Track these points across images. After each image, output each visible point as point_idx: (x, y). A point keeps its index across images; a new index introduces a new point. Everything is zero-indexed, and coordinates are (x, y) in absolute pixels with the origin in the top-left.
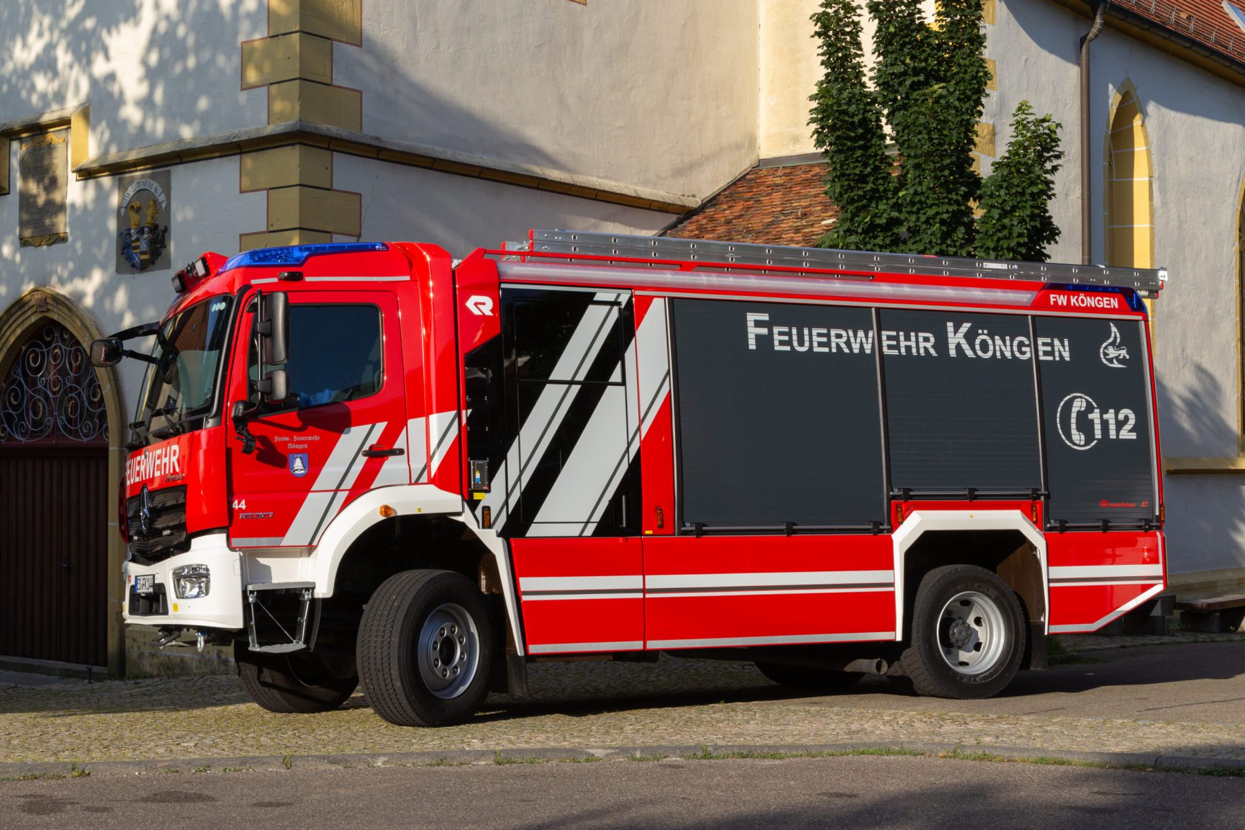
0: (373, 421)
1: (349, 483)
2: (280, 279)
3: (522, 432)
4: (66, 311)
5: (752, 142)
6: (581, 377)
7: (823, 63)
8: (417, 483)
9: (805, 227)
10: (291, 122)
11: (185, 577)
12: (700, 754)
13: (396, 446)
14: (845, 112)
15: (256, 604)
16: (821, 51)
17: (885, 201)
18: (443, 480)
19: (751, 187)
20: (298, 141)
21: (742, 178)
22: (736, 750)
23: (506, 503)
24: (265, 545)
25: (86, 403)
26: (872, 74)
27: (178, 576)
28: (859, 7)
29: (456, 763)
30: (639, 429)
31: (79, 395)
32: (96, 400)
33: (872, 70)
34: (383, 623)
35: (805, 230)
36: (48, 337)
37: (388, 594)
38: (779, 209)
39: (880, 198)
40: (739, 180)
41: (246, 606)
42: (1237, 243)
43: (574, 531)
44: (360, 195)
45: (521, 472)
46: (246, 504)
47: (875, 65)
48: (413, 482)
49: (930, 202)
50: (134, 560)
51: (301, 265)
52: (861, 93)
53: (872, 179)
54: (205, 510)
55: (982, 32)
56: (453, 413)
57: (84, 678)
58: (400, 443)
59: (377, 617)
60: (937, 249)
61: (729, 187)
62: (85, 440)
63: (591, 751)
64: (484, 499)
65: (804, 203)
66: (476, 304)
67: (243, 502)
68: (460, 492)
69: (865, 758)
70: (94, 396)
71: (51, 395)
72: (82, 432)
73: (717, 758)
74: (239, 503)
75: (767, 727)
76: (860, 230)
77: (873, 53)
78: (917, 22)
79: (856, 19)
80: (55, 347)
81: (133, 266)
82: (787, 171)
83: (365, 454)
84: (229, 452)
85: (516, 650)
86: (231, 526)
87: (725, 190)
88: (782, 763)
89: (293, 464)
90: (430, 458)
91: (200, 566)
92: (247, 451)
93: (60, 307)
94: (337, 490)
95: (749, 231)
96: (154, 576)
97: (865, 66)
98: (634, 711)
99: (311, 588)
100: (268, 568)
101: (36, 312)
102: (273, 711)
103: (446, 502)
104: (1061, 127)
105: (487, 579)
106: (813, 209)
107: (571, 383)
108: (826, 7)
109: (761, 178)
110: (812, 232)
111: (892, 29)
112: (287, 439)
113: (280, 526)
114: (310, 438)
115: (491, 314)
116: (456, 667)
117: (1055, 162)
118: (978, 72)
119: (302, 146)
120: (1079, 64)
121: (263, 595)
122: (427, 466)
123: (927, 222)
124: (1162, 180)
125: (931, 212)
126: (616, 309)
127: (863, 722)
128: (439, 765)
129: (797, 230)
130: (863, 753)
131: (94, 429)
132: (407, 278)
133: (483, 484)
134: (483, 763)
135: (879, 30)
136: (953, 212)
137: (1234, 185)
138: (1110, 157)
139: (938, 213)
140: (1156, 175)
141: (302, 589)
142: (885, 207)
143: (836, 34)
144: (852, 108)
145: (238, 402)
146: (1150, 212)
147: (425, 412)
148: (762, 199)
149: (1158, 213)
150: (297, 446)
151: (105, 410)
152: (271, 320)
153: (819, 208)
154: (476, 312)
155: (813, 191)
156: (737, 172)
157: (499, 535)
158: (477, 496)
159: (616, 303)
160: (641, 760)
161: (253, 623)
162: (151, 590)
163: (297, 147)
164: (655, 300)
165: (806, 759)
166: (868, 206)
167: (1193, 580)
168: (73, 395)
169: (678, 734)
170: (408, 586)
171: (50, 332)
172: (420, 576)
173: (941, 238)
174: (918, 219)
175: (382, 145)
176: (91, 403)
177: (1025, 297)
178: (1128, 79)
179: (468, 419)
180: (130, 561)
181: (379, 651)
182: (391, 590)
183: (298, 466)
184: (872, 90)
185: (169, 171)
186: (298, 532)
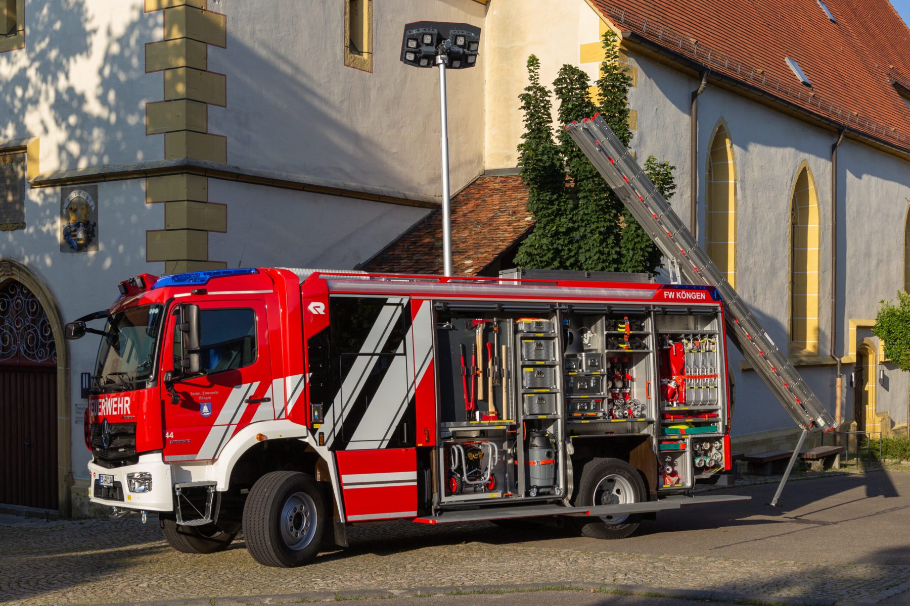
0: (251, 382)
1: (237, 420)
2: (192, 294)
3: (343, 386)
4: (26, 275)
5: (480, 159)
6: (379, 351)
7: (526, 126)
8: (278, 419)
9: (516, 221)
10: (180, 159)
11: (135, 479)
12: (455, 592)
13: (265, 396)
14: (541, 160)
15: (181, 496)
16: (525, 118)
17: (565, 216)
18: (296, 416)
19: (479, 190)
20: (185, 171)
21: (473, 183)
22: (476, 589)
23: (334, 430)
24: (186, 459)
25: (40, 337)
26: (557, 134)
27: (130, 477)
28: (550, 92)
29: (312, 601)
30: (414, 382)
31: (35, 331)
32: (47, 335)
33: (557, 131)
34: (259, 506)
35: (514, 224)
36: (13, 291)
37: (262, 488)
38: (498, 207)
39: (562, 214)
40: (471, 184)
41: (175, 497)
42: (790, 220)
43: (374, 446)
44: (226, 205)
45: (343, 410)
46: (174, 435)
47: (559, 128)
48: (276, 418)
49: (593, 220)
50: (95, 462)
51: (205, 284)
52: (550, 147)
53: (556, 203)
54: (147, 439)
55: (627, 107)
56: (301, 375)
57: (42, 518)
58: (268, 394)
59: (255, 503)
60: (597, 249)
61: (465, 189)
62: (40, 361)
63: (391, 591)
64: (321, 428)
65: (514, 204)
66: (314, 308)
67: (172, 433)
68: (306, 424)
69: (550, 593)
70: (46, 333)
71: (15, 330)
72: (38, 355)
73: (465, 594)
74: (169, 435)
75: (492, 564)
76: (549, 235)
77: (558, 120)
78: (586, 100)
79: (547, 98)
80: (17, 299)
81: (72, 247)
82: (503, 179)
83: (247, 401)
84: (163, 403)
85: (340, 519)
86: (164, 448)
87: (462, 191)
88: (502, 597)
89: (203, 409)
90: (286, 403)
91: (146, 473)
92: (175, 402)
93: (21, 272)
94: (230, 424)
95: (478, 223)
96: (113, 476)
97: (553, 129)
98: (410, 552)
99: (214, 485)
100: (189, 472)
101: (4, 275)
102: (183, 552)
103: (297, 430)
104: (675, 169)
105: (321, 474)
106: (519, 209)
107: (373, 355)
108: (529, 90)
109: (485, 183)
110: (518, 225)
111: (570, 106)
112: (198, 394)
113: (195, 448)
114: (213, 393)
115: (324, 313)
116: (303, 530)
117: (671, 191)
118: (623, 134)
119: (189, 175)
120: (690, 114)
121: (184, 490)
122: (285, 408)
123: (591, 232)
124: (743, 181)
125: (593, 226)
126: (400, 307)
127: (549, 559)
128: (302, 602)
129: (509, 224)
130: (548, 589)
131: (46, 353)
132: (271, 291)
133: (319, 419)
134: (328, 600)
135: (562, 106)
136: (607, 226)
137: (789, 182)
138: (710, 167)
139: (598, 227)
140: (739, 179)
141: (209, 486)
142: (565, 220)
143: (535, 107)
144: (545, 158)
145: (168, 372)
146: (735, 203)
147: (283, 375)
148: (486, 199)
149: (740, 204)
150: (204, 398)
151: (54, 342)
152: (188, 322)
153: (524, 208)
154: (315, 312)
155: (520, 195)
156: (470, 179)
157: (330, 449)
158: (315, 426)
159: (400, 304)
160: (421, 596)
161: (179, 507)
162: (111, 485)
163: (185, 175)
164: (424, 301)
165: (516, 593)
166: (554, 219)
167: (757, 438)
168: (30, 331)
169: (439, 572)
170: (274, 483)
171: (13, 288)
172: (281, 476)
173: (599, 242)
174: (586, 230)
175: (240, 172)
176: (43, 336)
177: (649, 293)
178: (722, 117)
179: (310, 378)
180: (93, 462)
181: (257, 523)
182: (264, 485)
183: (206, 410)
184: (558, 144)
185: (96, 186)
186: (206, 450)
